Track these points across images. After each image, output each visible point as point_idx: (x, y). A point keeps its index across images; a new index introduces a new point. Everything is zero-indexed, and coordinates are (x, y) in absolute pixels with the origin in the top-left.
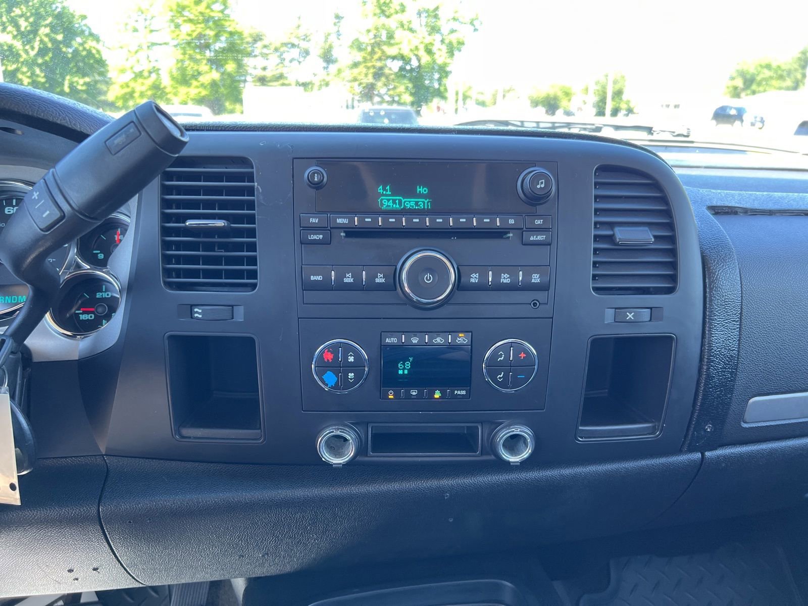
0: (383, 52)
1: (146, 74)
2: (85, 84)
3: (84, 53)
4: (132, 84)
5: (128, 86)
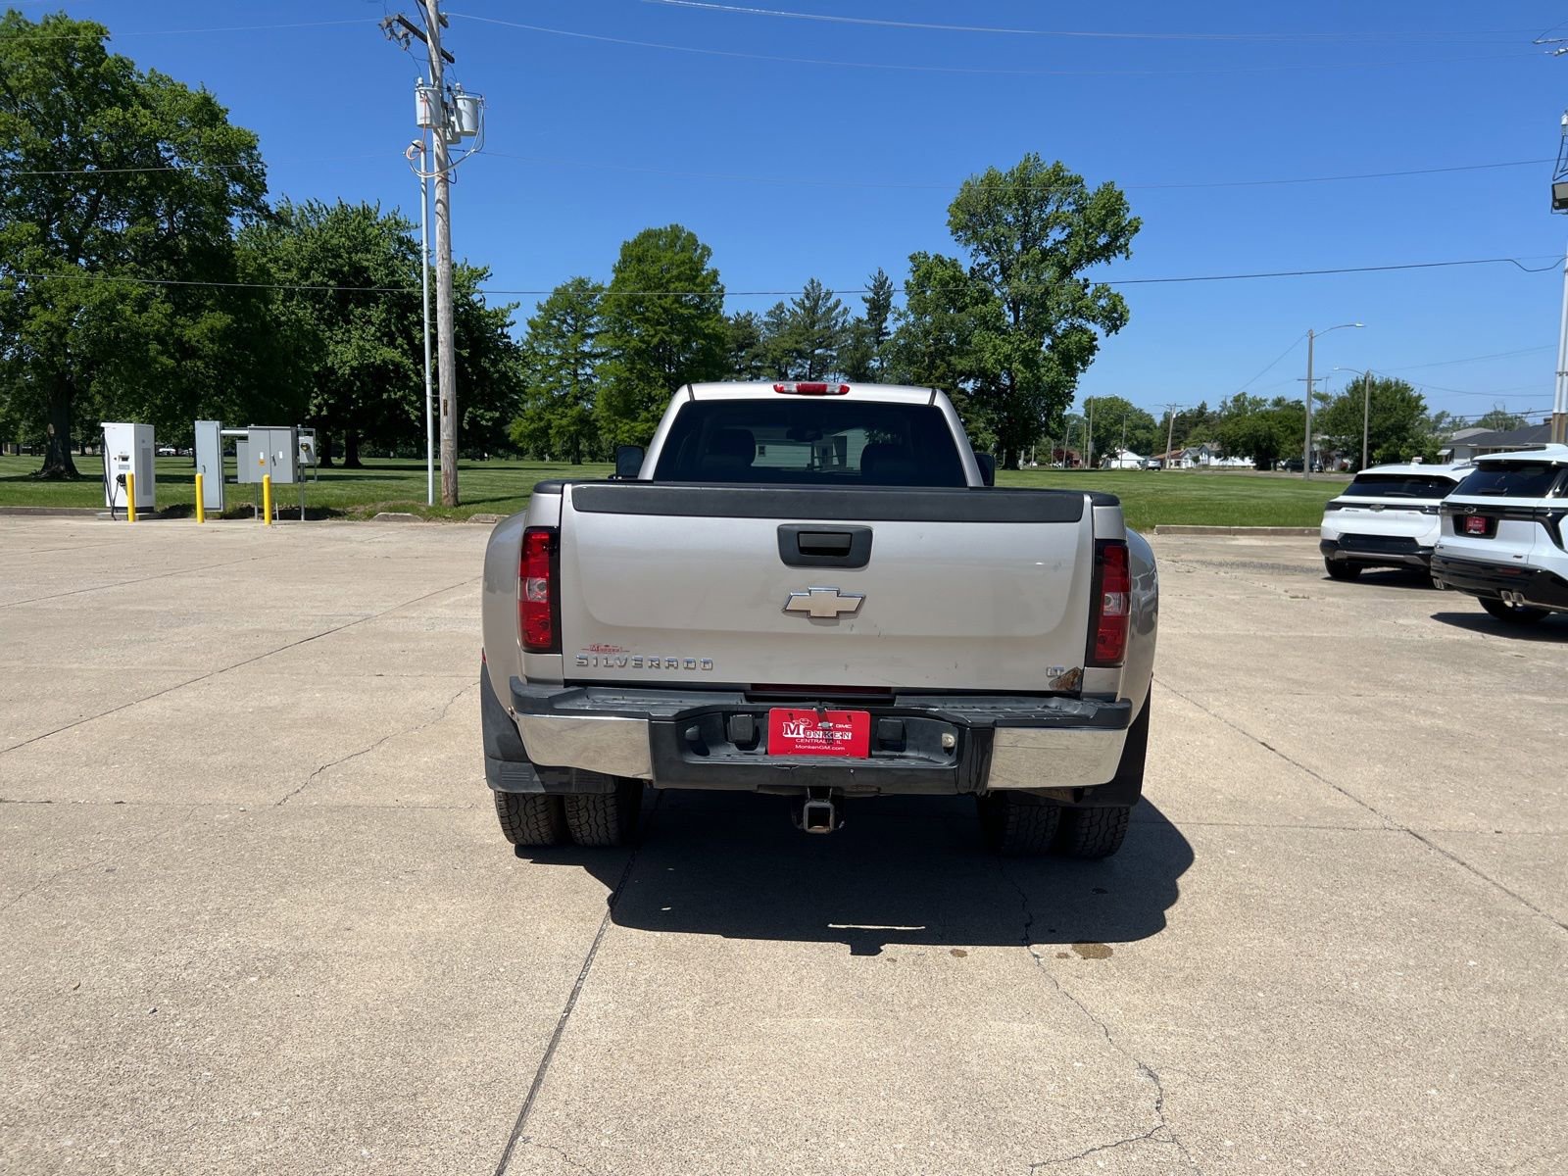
0: (949, 364)
1: (570, 400)
2: (491, 419)
3: (496, 375)
4: (547, 416)
5: (541, 419)
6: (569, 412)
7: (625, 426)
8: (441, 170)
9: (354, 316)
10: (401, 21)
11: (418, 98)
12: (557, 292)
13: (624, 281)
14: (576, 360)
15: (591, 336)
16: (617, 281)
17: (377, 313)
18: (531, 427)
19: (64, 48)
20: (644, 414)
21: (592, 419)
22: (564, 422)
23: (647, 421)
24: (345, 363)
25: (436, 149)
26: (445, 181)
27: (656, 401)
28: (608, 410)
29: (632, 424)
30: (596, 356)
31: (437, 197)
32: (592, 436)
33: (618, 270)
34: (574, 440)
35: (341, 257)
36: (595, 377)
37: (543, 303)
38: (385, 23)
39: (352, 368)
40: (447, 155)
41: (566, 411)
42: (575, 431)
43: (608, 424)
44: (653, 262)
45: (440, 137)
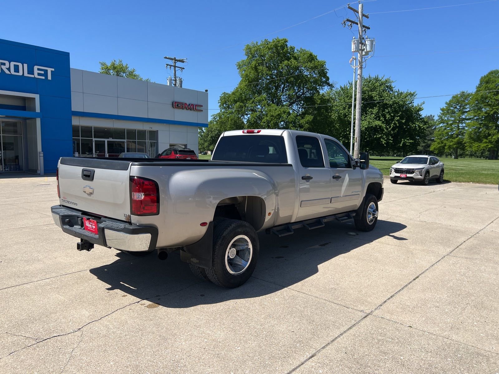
6: (454, 140)
7: (476, 144)
8: (360, 64)
9: (368, 112)
10: (348, 20)
11: (352, 43)
12: (453, 97)
13: (480, 91)
14: (459, 121)
15: (466, 112)
16: (477, 91)
17: (375, 110)
18: (438, 146)
19: (276, 46)
20: (485, 140)
21: (463, 142)
22: (451, 144)
23: (486, 143)
24: (363, 127)
25: (359, 58)
26: (361, 68)
27: (491, 135)
28: (469, 139)
29: (479, 144)
30: (467, 119)
31: (358, 73)
32: (463, 149)
33: (478, 88)
34: (456, 150)
35: (366, 94)
36: (466, 127)
37: (448, 102)
38: (343, 22)
39: (365, 128)
40: (362, 60)
41: (452, 140)
42: (456, 147)
43: (470, 144)
44: (493, 82)
45: (360, 54)
